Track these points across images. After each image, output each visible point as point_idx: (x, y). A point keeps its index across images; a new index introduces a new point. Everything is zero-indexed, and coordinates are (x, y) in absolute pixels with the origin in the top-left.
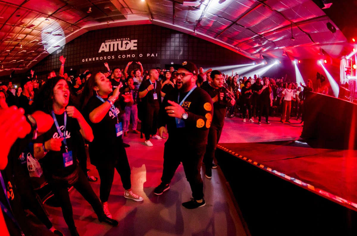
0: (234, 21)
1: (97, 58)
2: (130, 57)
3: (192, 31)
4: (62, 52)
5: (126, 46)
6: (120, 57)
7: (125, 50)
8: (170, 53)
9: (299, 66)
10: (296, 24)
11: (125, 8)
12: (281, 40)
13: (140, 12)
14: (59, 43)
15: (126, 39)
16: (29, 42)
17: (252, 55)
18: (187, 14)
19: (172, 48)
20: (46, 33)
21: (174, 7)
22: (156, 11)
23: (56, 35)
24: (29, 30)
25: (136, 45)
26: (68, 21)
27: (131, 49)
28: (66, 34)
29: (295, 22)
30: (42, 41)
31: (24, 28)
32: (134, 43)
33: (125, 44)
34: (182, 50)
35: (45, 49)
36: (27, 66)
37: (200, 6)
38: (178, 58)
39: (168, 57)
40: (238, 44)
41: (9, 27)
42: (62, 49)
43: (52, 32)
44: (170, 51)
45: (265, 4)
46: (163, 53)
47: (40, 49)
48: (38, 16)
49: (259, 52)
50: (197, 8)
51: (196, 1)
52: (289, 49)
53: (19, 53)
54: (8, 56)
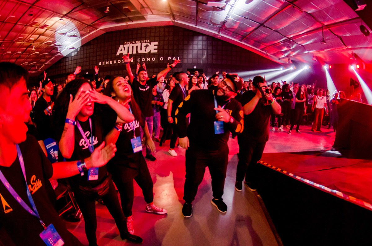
0: (262, 22)
1: (114, 61)
2: (150, 60)
3: (216, 33)
4: (77, 55)
5: (146, 49)
6: (139, 60)
7: (145, 53)
8: (193, 57)
9: (330, 71)
10: (327, 26)
11: (145, 9)
12: (311, 43)
13: (161, 12)
14: (74, 45)
15: (145, 41)
16: (42, 43)
17: (279, 59)
18: (211, 15)
19: (195, 52)
20: (61, 34)
21: (197, 7)
22: (178, 12)
23: (71, 36)
24: (42, 31)
25: (156, 47)
26: (84, 22)
27: (151, 52)
28: (82, 35)
29: (326, 24)
30: (55, 42)
31: (37, 28)
32: (155, 45)
33: (145, 46)
34: (205, 53)
35: (59, 51)
36: (40, 69)
37: (225, 6)
38: (202, 62)
39: (190, 61)
40: (265, 48)
41: (20, 27)
42: (77, 51)
43: (66, 33)
44: (193, 54)
45: (295, 5)
46: (185, 56)
47: (55, 51)
48: (52, 15)
49: (288, 56)
50: (222, 9)
51: (220, 1)
52: (319, 53)
53: (31, 54)
54: (20, 57)
